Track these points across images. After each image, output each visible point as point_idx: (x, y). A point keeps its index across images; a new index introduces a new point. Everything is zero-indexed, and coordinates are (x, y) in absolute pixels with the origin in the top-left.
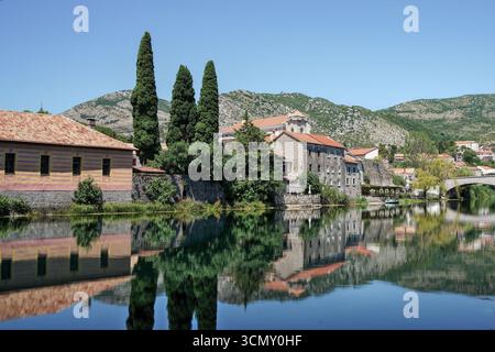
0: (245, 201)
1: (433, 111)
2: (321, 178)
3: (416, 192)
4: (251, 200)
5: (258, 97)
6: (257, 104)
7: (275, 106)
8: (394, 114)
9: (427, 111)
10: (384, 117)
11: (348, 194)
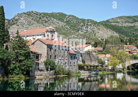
0: (14, 74)
1: (129, 22)
2: (56, 62)
3: (110, 68)
4: (18, 74)
5: (41, 15)
6: (40, 18)
7: (49, 19)
8: (109, 23)
9: (126, 22)
10: (103, 25)
11: (71, 69)
